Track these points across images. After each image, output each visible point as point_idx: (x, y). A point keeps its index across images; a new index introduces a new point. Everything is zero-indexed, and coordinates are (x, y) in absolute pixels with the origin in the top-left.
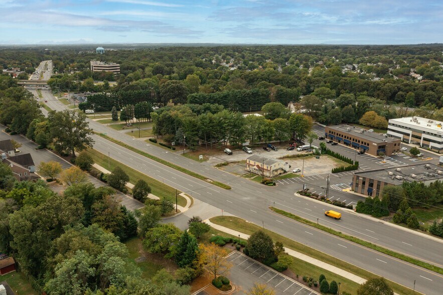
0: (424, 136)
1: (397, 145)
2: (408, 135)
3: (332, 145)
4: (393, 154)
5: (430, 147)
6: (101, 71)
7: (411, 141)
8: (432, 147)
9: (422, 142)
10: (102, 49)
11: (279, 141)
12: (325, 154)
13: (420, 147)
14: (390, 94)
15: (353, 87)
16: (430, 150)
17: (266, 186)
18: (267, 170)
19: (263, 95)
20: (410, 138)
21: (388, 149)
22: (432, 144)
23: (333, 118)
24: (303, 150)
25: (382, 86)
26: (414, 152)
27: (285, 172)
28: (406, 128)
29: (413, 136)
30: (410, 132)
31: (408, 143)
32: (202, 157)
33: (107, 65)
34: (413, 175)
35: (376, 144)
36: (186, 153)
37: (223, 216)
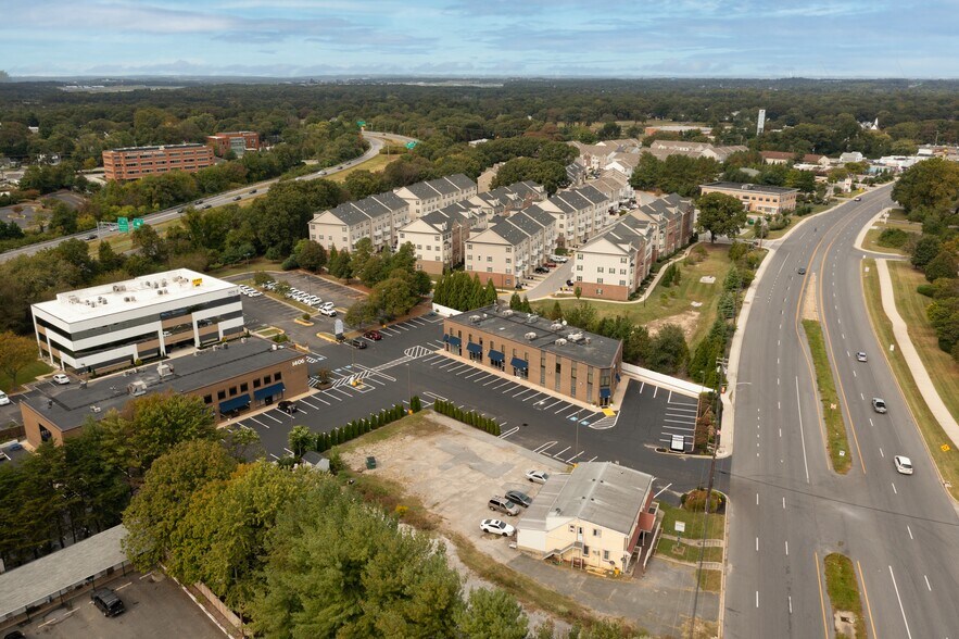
0: (198, 317)
2: (154, 335)
5: (221, 336)
8: (226, 332)
9: (196, 333)
20: (162, 341)
22: (223, 326)
29: (168, 331)
30: (157, 326)
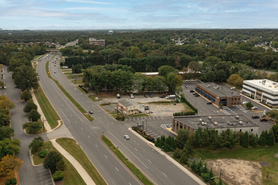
0: (263, 94)
1: (237, 99)
3: (195, 96)
4: (234, 106)
5: (267, 103)
6: (92, 44)
7: (256, 97)
8: (268, 103)
9: (262, 98)
10: (112, 31)
11: (158, 91)
12: (183, 102)
13: (261, 102)
14: (266, 63)
15: (242, 57)
16: (266, 105)
17: (117, 121)
18: (125, 110)
19: (170, 60)
20: (255, 95)
21: (228, 102)
22: (268, 101)
23: (208, 78)
24: (170, 98)
25: (262, 57)
26: (249, 106)
27: (140, 112)
28: (254, 88)
29: (257, 94)
30: (255, 90)
31: (253, 98)
32: (98, 99)
33: (97, 41)
34: (216, 123)
35: (218, 98)
36: (92, 96)
37: (66, 138)
